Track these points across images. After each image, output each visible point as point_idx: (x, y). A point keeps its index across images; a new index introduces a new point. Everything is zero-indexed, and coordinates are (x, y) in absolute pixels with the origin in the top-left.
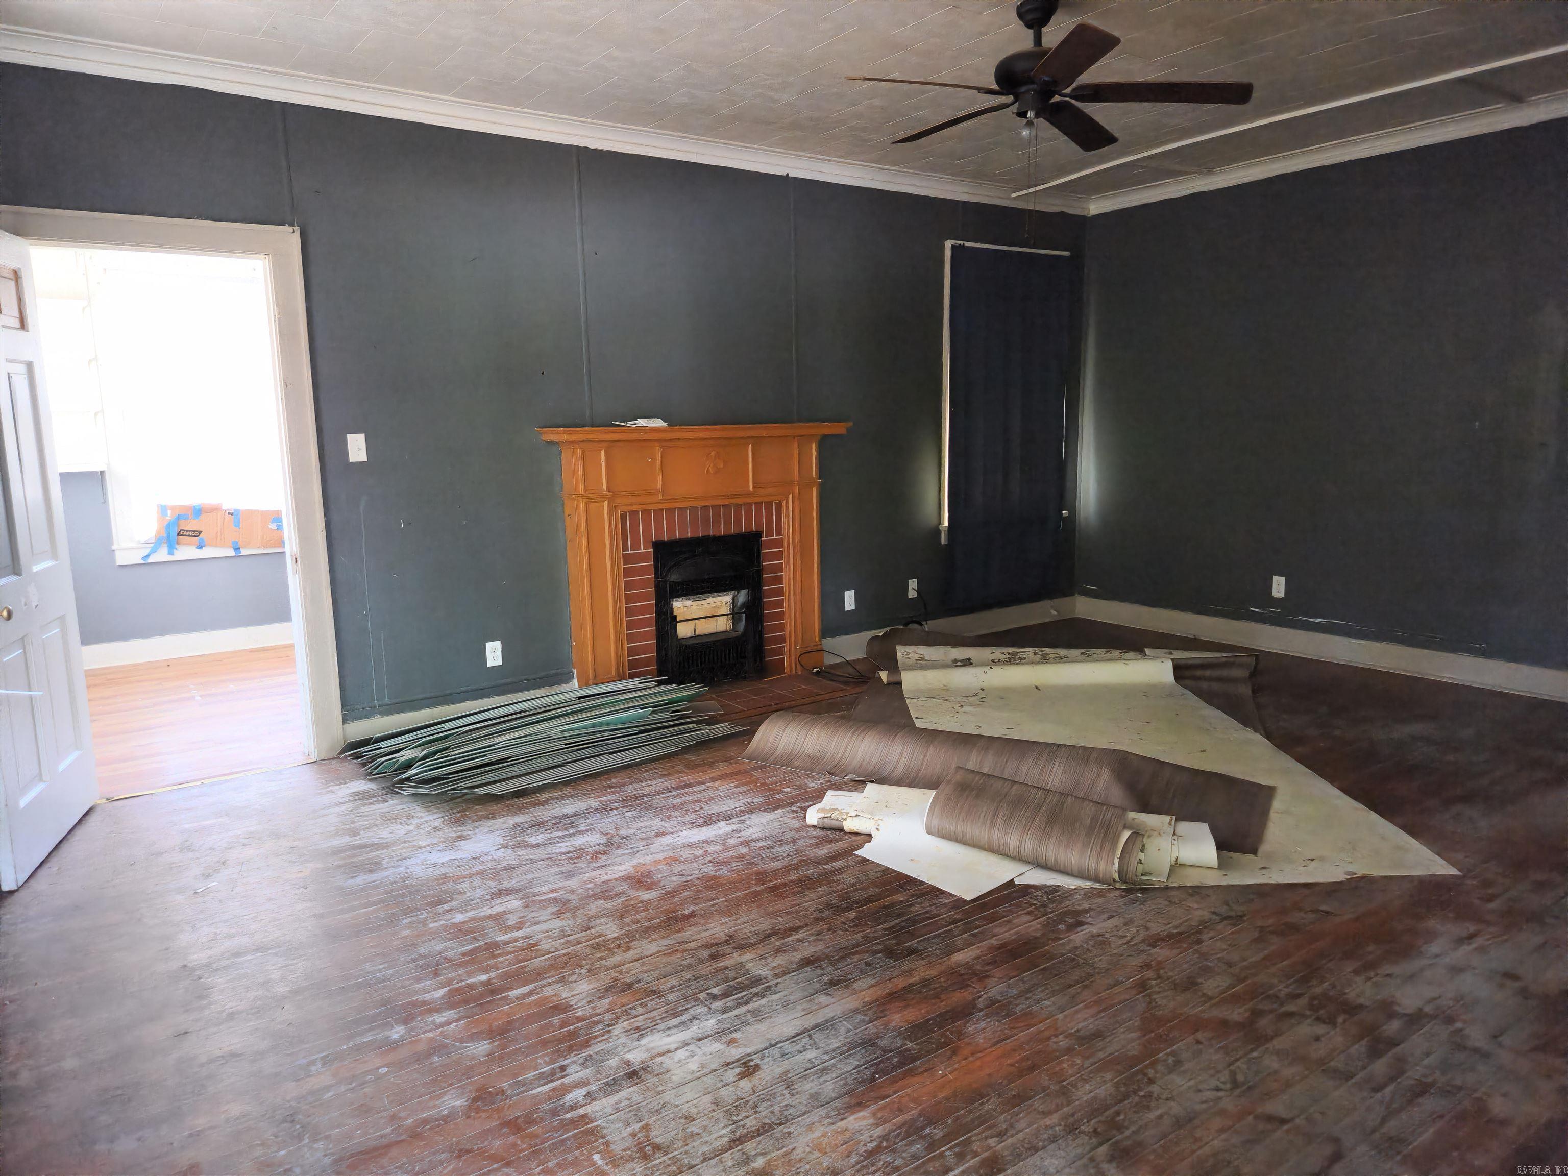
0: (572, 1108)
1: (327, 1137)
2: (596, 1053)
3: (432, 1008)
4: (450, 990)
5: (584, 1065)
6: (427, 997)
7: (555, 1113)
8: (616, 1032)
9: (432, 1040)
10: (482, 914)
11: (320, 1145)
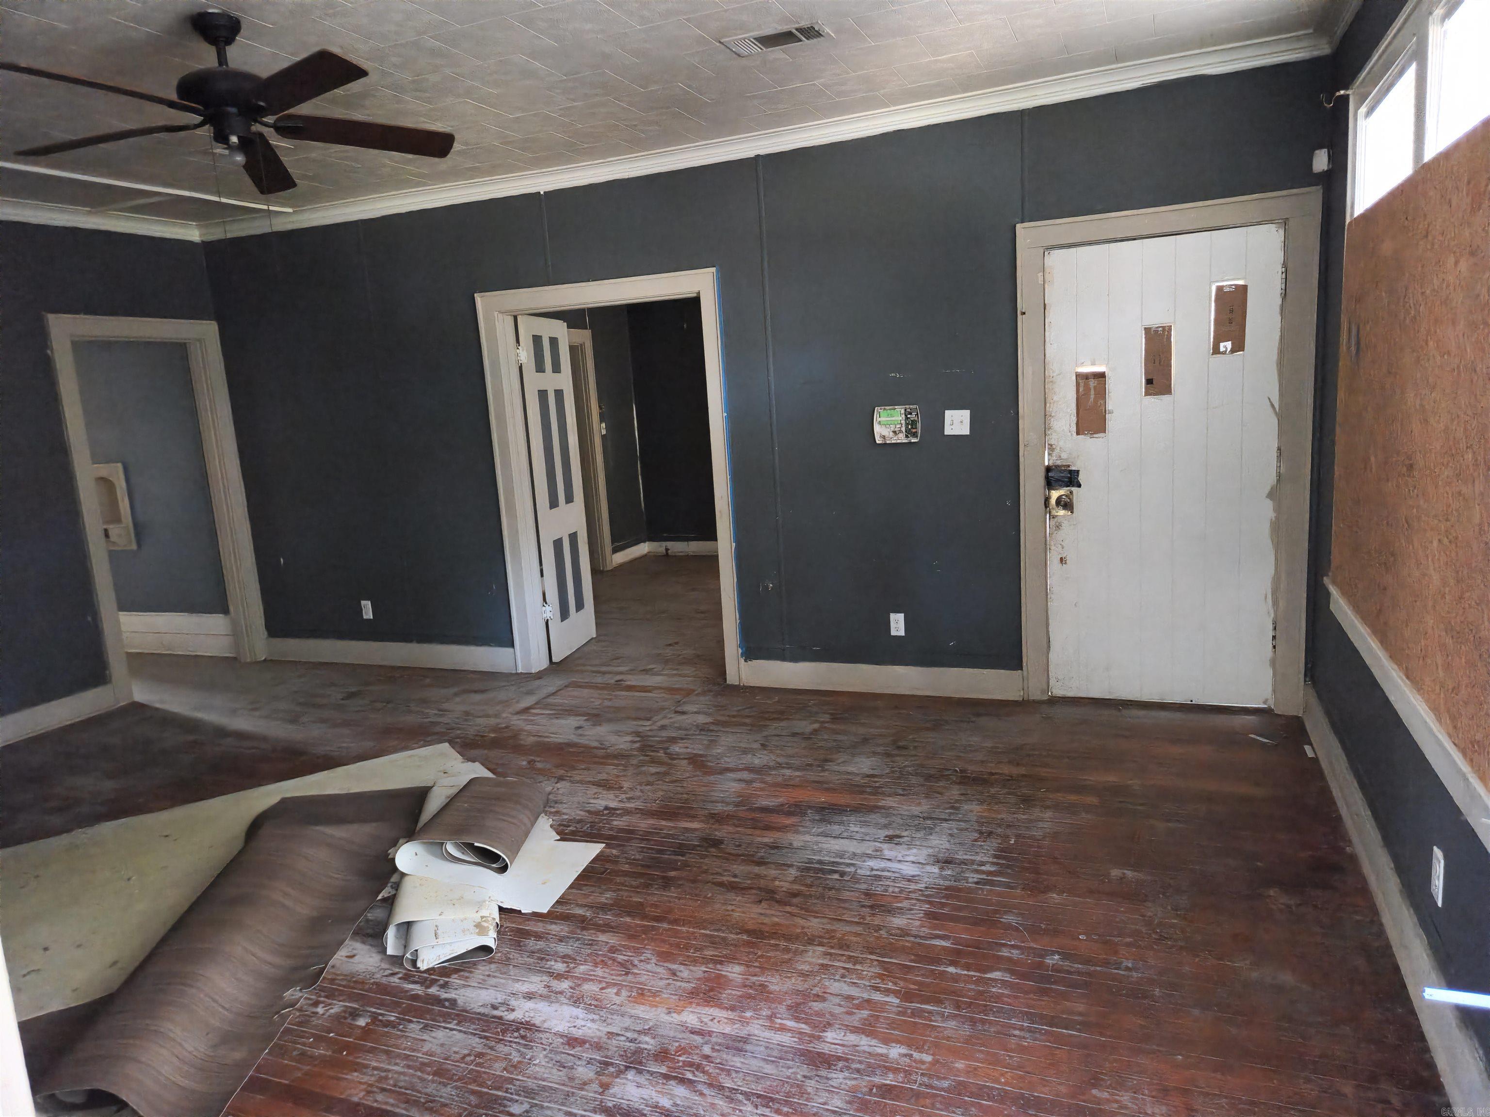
0: (997, 864)
1: (1143, 916)
2: (950, 881)
3: (1011, 966)
4: (986, 973)
5: (966, 879)
6: (1007, 977)
7: (1008, 867)
8: (924, 885)
9: (1034, 941)
10: (874, 1042)
11: (1149, 914)
